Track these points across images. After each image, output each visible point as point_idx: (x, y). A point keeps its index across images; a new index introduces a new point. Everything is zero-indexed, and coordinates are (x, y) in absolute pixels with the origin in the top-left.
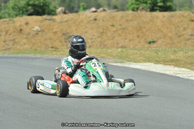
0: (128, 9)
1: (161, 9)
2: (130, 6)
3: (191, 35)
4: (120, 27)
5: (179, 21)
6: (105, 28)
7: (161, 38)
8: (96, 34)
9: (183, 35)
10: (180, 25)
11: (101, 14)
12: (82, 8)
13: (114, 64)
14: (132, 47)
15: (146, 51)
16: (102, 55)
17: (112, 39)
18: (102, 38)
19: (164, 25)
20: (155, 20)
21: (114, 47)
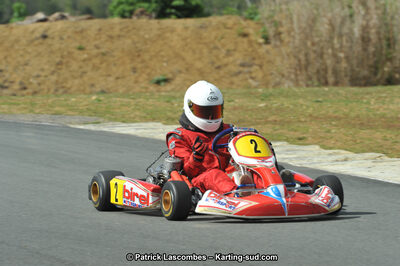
0: (112, 14)
1: (179, 14)
2: (115, 7)
3: (243, 65)
4: (95, 51)
5: (216, 38)
6: (65, 53)
7: (180, 72)
8: (46, 67)
9: (226, 65)
10: (219, 45)
11: (55, 26)
12: (16, 14)
13: (82, 127)
14: (121, 91)
15: (148, 99)
16: (57, 109)
17: (81, 76)
18: (59, 75)
19: (186, 45)
20: (168, 35)
21: (83, 92)
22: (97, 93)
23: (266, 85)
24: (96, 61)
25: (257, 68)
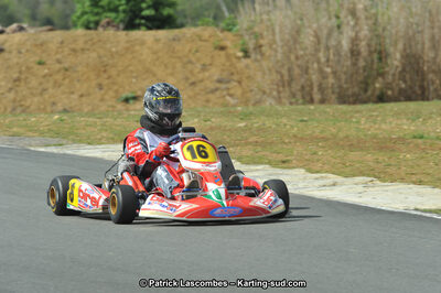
0: (75, 25)
1: (149, 25)
2: (79, 18)
3: (220, 81)
4: (58, 66)
5: (190, 51)
6: (24, 68)
8: (3, 84)
9: (202, 81)
10: (193, 59)
11: (13, 38)
13: (42, 149)
14: (86, 110)
15: (115, 119)
16: (15, 129)
17: (41, 94)
18: (17, 92)
19: (157, 59)
20: (137, 48)
21: (44, 110)
22: (59, 112)
23: (246, 103)
24: (59, 77)
25: (235, 84)
